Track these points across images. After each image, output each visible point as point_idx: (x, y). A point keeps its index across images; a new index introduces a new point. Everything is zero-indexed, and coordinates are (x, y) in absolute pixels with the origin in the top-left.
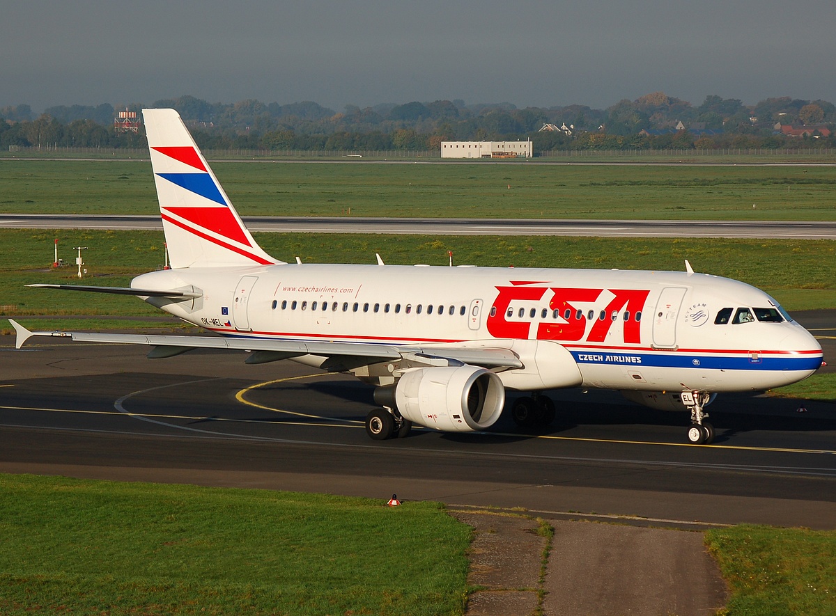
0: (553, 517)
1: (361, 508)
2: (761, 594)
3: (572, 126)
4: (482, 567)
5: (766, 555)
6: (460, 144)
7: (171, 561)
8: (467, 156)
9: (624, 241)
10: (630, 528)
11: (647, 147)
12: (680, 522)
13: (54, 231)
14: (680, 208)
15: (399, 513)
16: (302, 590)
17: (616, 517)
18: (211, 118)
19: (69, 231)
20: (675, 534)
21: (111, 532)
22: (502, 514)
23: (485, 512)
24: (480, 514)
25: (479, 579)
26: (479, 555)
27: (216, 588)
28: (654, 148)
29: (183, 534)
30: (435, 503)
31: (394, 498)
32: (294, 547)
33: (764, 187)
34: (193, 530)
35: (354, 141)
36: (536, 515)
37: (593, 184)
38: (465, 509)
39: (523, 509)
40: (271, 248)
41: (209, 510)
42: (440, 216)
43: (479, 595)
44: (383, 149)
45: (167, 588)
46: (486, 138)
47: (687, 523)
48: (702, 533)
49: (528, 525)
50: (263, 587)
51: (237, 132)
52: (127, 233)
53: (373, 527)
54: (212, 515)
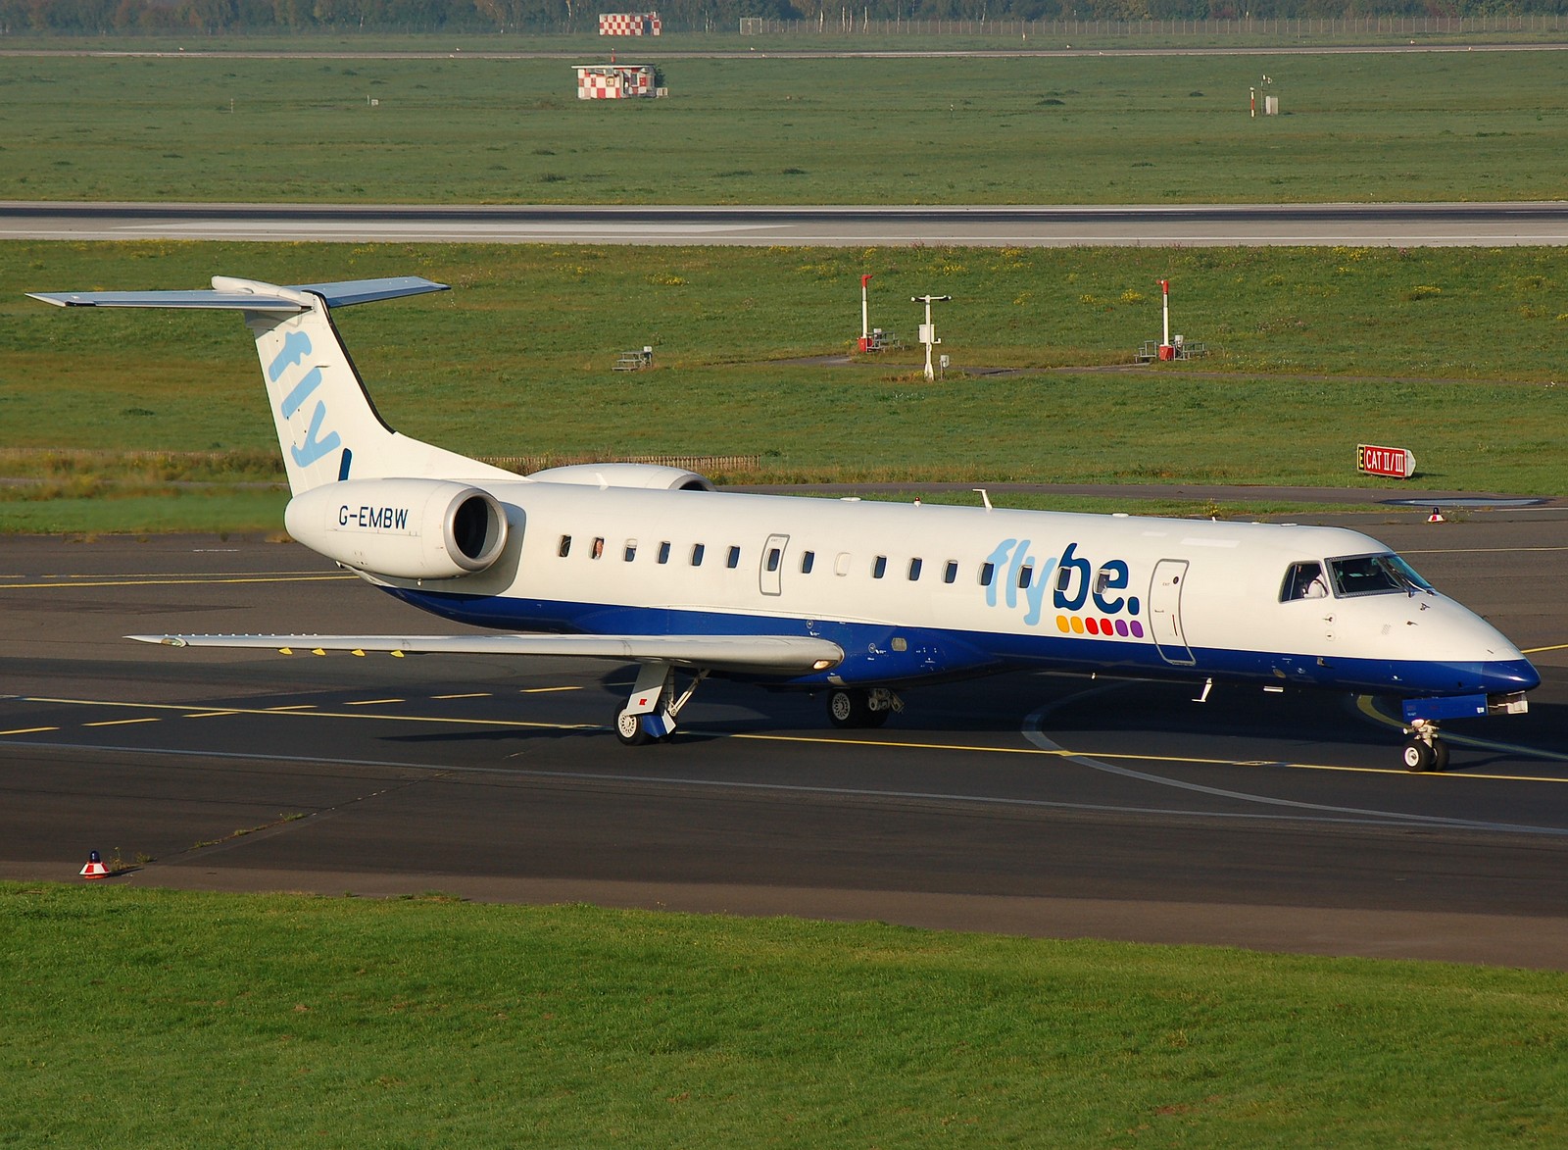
13: (860, 251)
19: (900, 253)
21: (1012, 1078)
29: (1212, 1084)
32: (1522, 1121)
34: (1238, 1073)
40: (1458, 291)
41: (1283, 1016)
52: (1059, 254)
54: (1289, 1032)
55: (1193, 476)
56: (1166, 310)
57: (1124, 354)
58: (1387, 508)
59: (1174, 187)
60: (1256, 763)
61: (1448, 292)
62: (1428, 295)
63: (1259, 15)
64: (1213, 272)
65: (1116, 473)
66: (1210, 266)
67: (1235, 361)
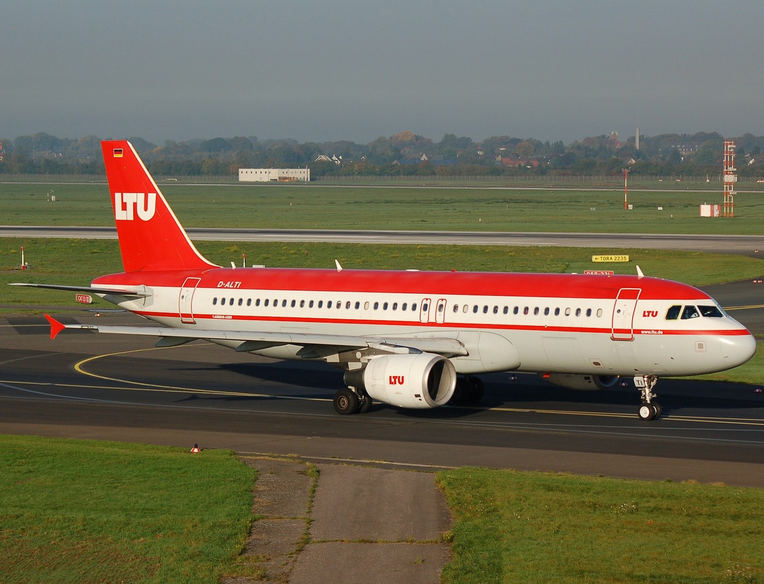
0: (319, 462)
1: (170, 455)
2: (478, 521)
3: (341, 157)
4: (263, 500)
5: (483, 490)
6: (254, 170)
7: (21, 495)
8: (259, 180)
9: (380, 247)
10: (379, 470)
11: (398, 173)
12: (418, 465)
14: (423, 221)
15: (200, 459)
16: (123, 518)
17: (368, 462)
18: (60, 150)
20: (413, 474)
22: (279, 459)
23: (266, 458)
24: (263, 460)
25: (261, 510)
26: (261, 491)
27: (56, 517)
28: (404, 174)
29: (32, 474)
30: (228, 451)
31: (196, 447)
32: (117, 484)
33: (488, 205)
34: (39, 471)
35: (171, 168)
36: (306, 460)
37: (356, 202)
38: (251, 455)
39: (296, 455)
40: (105, 252)
41: (52, 455)
42: (237, 227)
43: (261, 522)
44: (194, 174)
45: (18, 517)
46: (275, 167)
47: (422, 466)
48: (434, 473)
49: (300, 468)
50: (93, 516)
51: (80, 160)
53: (179, 469)
54: (53, 460)
55: (30, 303)
56: (23, 255)
57: (11, 268)
58: (84, 312)
59: (25, 221)
60: (46, 384)
61: (102, 251)
62: (96, 252)
63: (50, 173)
64: (37, 244)
65: (8, 301)
66: (36, 243)
67: (42, 270)
